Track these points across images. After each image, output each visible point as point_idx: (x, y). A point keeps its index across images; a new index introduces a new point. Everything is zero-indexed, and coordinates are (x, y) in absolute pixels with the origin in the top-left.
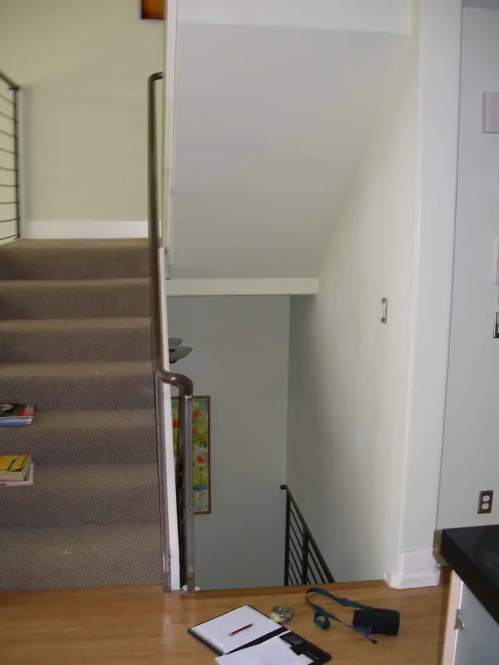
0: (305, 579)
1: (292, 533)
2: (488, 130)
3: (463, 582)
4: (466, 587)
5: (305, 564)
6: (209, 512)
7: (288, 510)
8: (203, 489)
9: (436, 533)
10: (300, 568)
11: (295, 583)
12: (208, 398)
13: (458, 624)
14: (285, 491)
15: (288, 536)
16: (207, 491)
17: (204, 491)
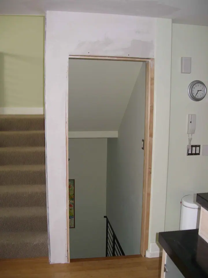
0: (114, 255)
1: (108, 236)
2: (183, 72)
3: (166, 253)
4: (167, 255)
5: (114, 249)
6: (74, 227)
7: (107, 226)
8: (72, 218)
9: (157, 234)
10: (112, 250)
11: (110, 256)
12: (74, 180)
13: (165, 270)
14: (106, 218)
15: (107, 238)
16: (73, 219)
17: (72, 219)
